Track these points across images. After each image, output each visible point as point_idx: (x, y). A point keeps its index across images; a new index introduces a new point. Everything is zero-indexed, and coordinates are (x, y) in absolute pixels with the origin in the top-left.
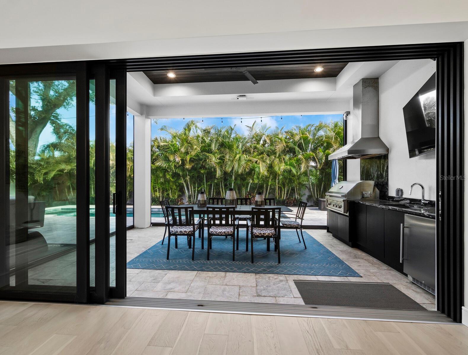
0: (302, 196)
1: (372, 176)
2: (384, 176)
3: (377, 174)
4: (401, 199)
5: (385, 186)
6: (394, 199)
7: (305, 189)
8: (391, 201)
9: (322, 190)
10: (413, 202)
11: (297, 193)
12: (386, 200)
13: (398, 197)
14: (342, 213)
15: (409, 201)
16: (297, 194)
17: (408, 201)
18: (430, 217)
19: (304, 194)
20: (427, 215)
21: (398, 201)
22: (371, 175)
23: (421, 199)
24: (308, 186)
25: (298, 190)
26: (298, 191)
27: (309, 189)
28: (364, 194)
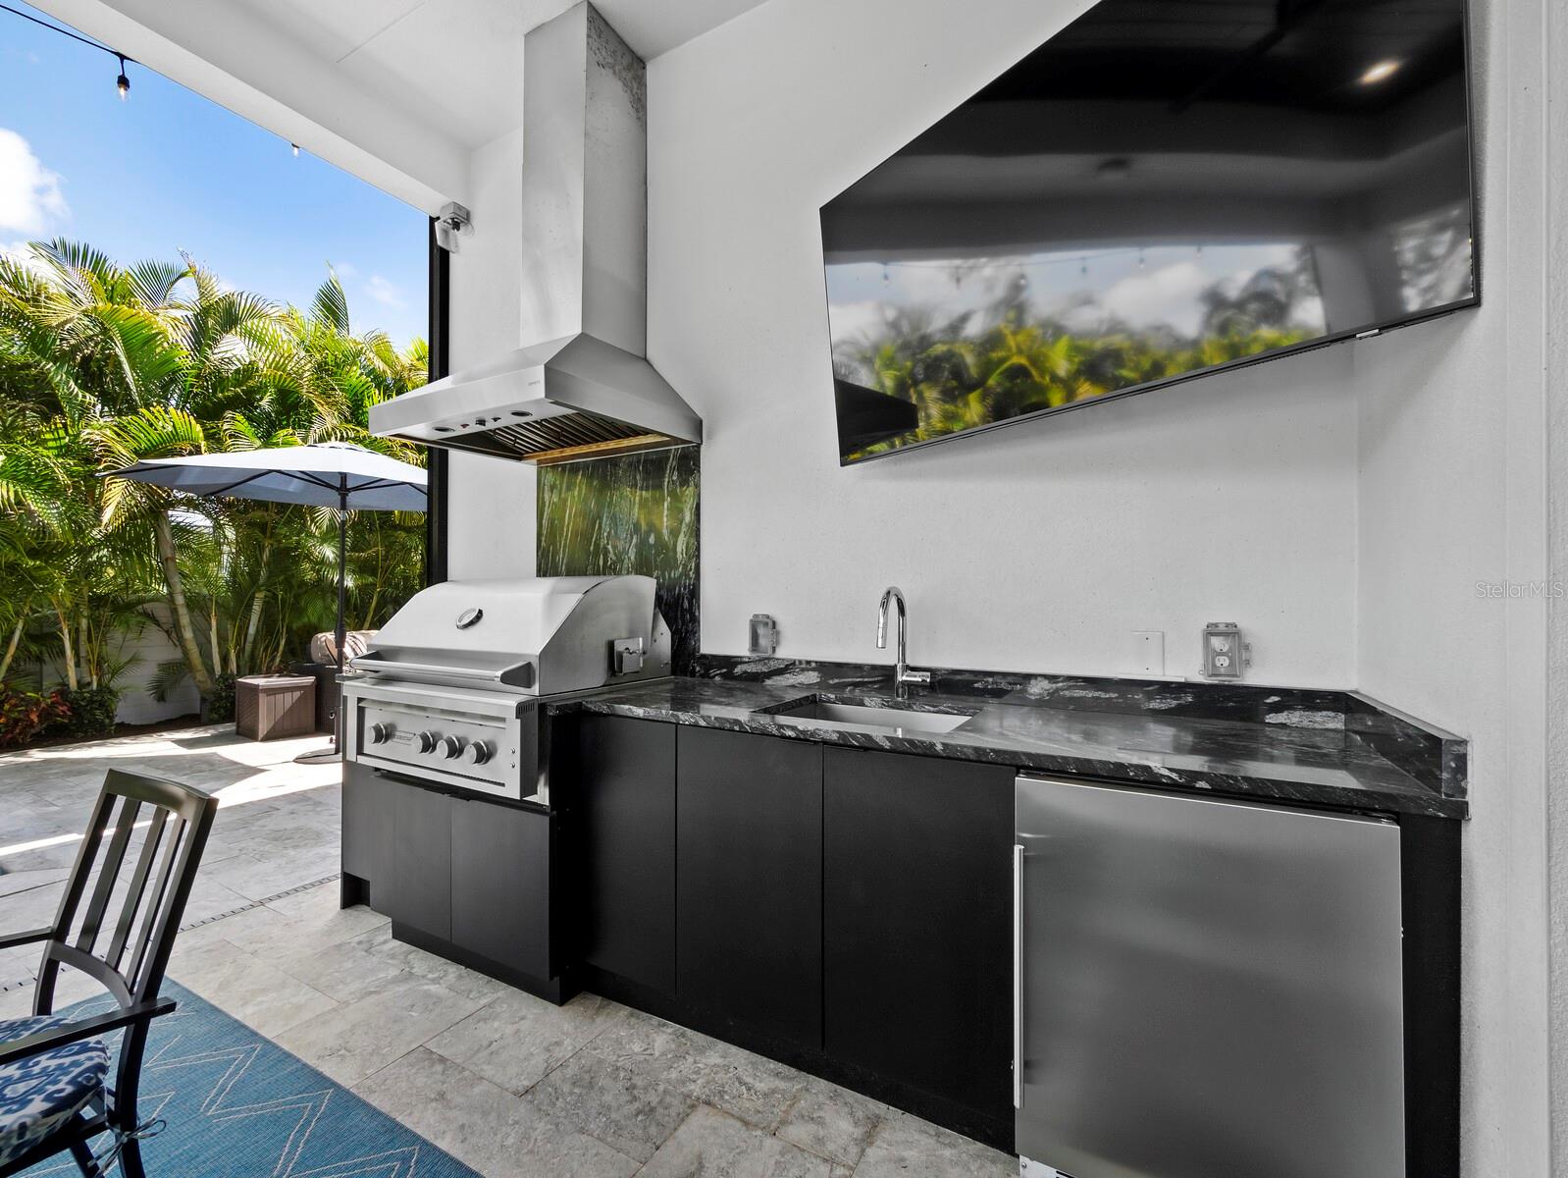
0: (115, 672)
1: (611, 555)
2: (679, 556)
3: (636, 546)
4: (773, 665)
5: (686, 604)
6: (738, 670)
7: (142, 627)
8: (717, 678)
9: (252, 630)
10: (836, 681)
11: (77, 654)
12: (693, 674)
13: (754, 655)
14: (513, 791)
15: (816, 674)
16: (78, 665)
17: (812, 677)
18: (1202, 784)
19: (134, 660)
20: (1174, 776)
21: (757, 678)
22: (605, 548)
23: (892, 664)
24: (161, 611)
25: (83, 637)
26: (84, 647)
27: (174, 631)
28: (620, 655)
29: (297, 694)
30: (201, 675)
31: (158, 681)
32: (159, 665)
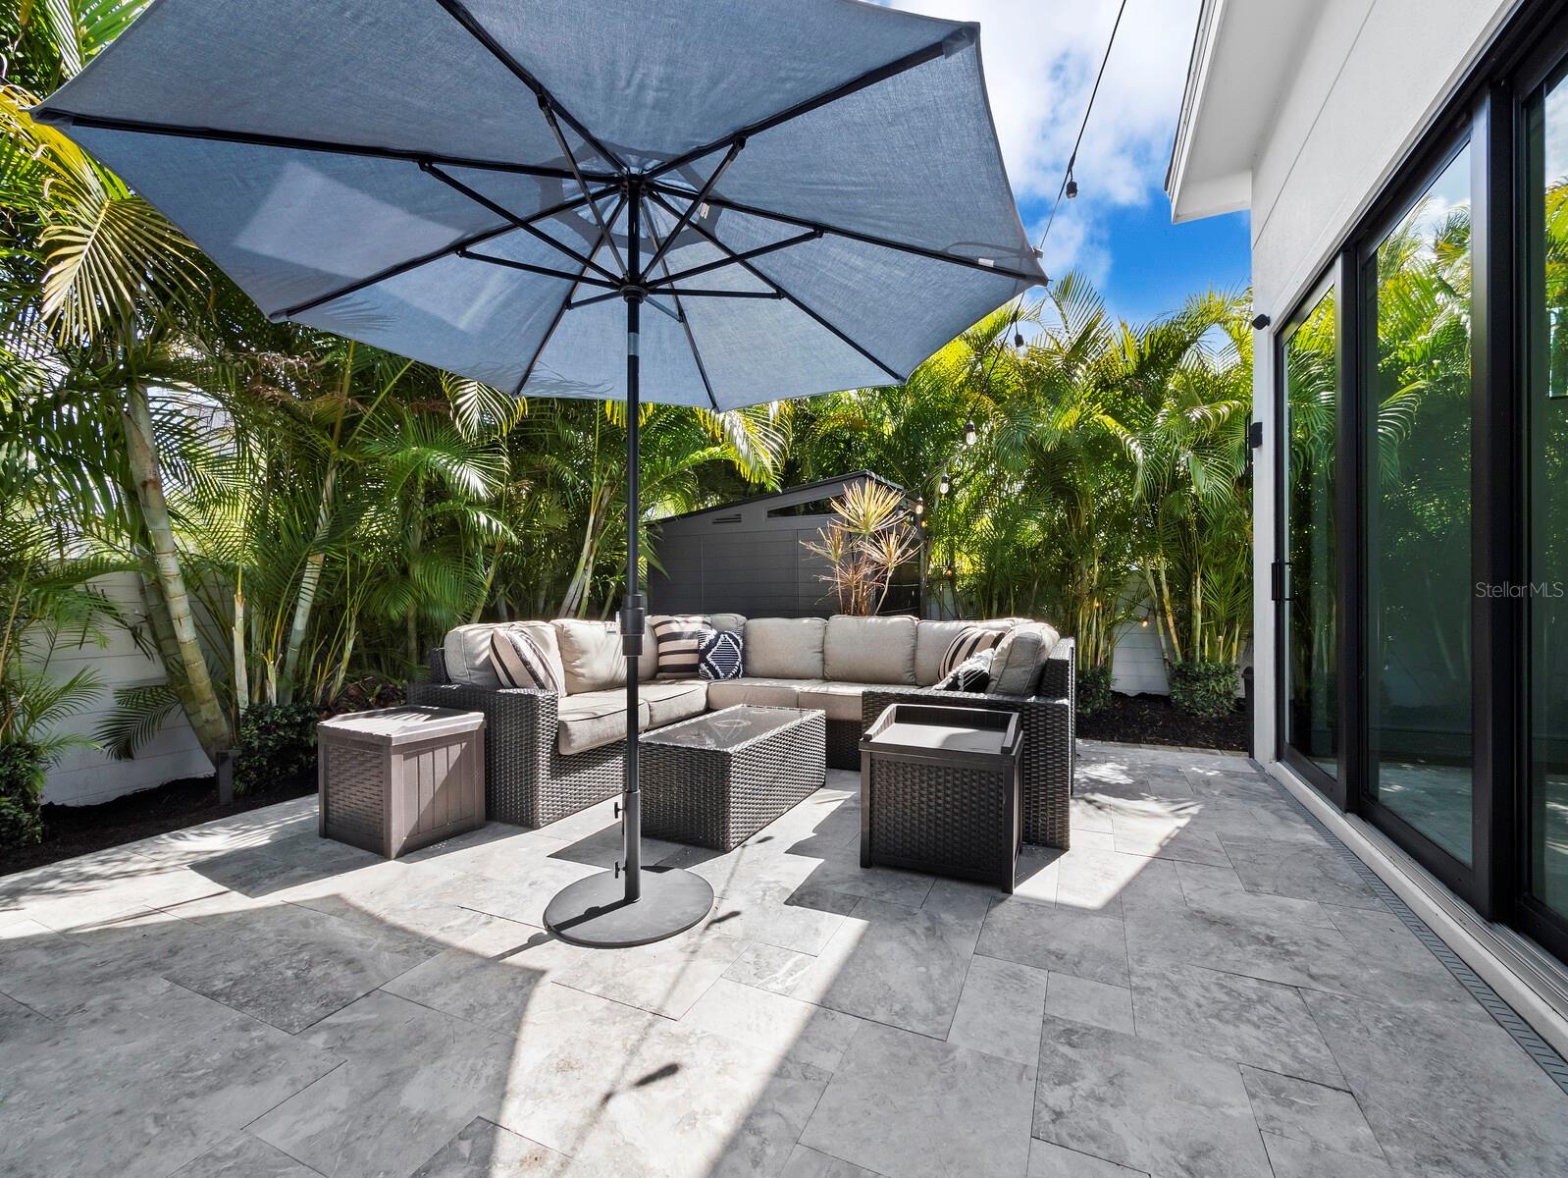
29: (456, 751)
30: (210, 710)
31: (117, 722)
32: (120, 692)
